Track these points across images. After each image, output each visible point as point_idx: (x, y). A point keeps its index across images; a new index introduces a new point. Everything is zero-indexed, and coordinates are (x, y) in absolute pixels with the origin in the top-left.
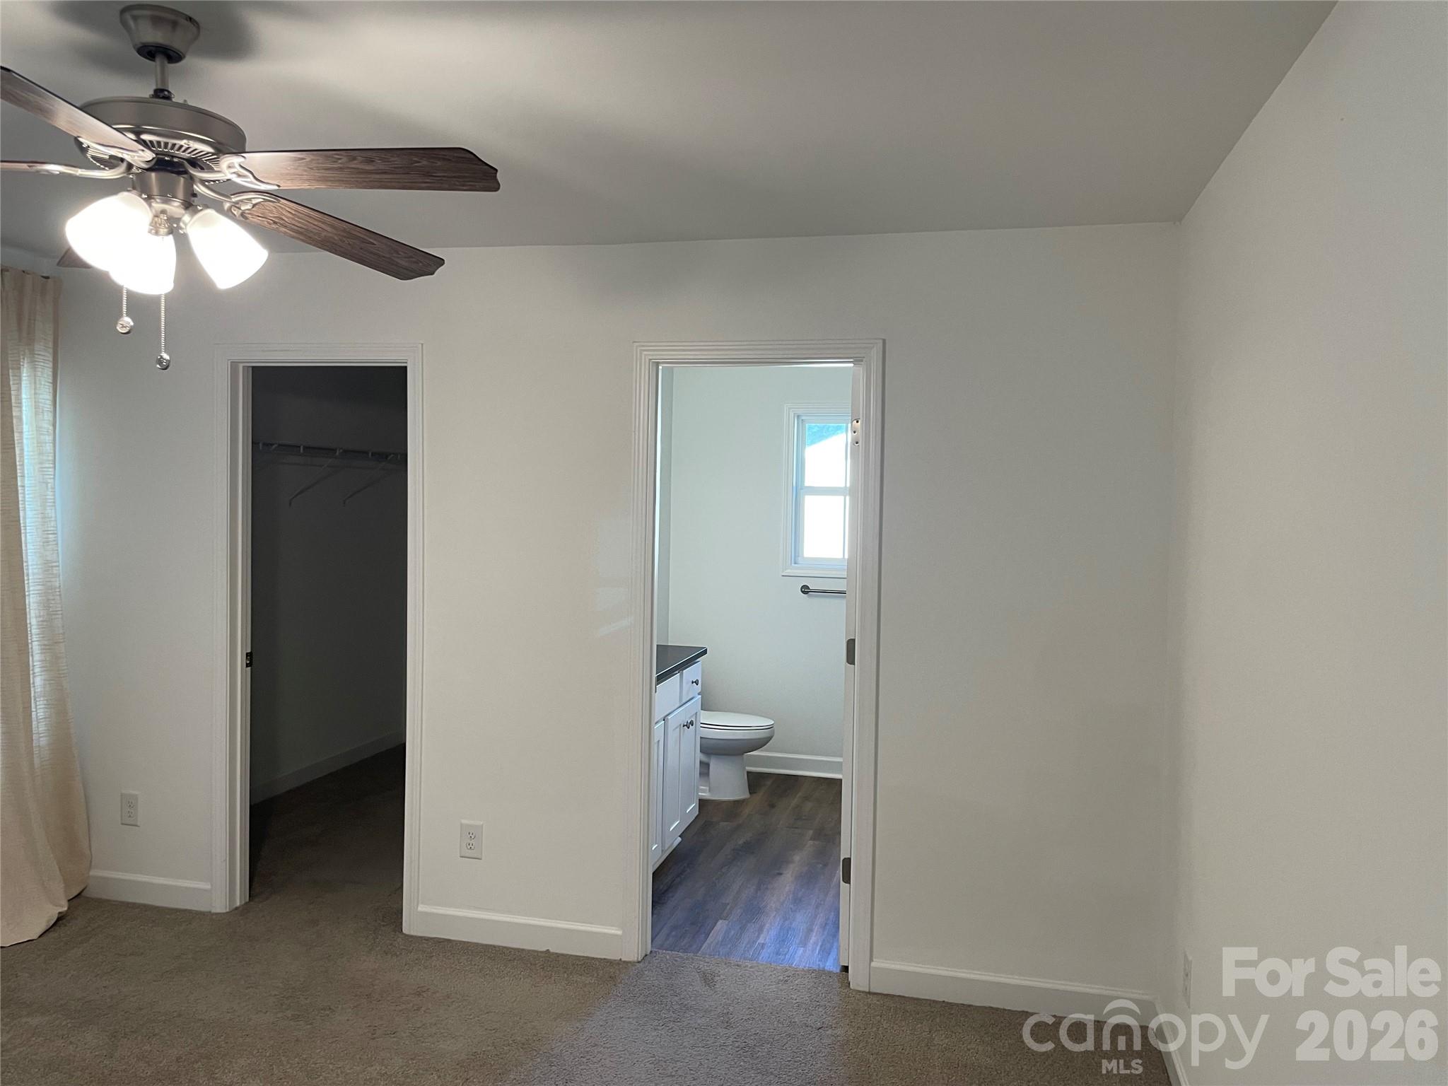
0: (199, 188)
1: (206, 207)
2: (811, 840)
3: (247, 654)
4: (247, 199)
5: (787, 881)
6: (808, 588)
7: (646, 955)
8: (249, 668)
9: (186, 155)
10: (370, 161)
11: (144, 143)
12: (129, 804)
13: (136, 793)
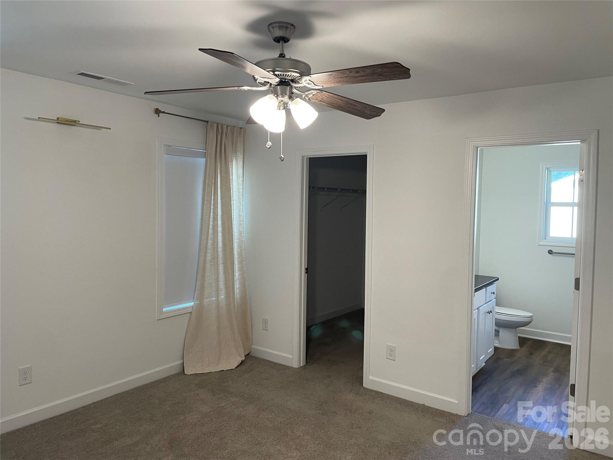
0: (294, 90)
1: (297, 97)
2: (552, 372)
3: (306, 268)
4: (311, 93)
5: (540, 390)
6: (552, 251)
7: (469, 414)
8: (307, 274)
9: (290, 78)
10: (358, 72)
11: (276, 75)
12: (265, 322)
13: (268, 318)
